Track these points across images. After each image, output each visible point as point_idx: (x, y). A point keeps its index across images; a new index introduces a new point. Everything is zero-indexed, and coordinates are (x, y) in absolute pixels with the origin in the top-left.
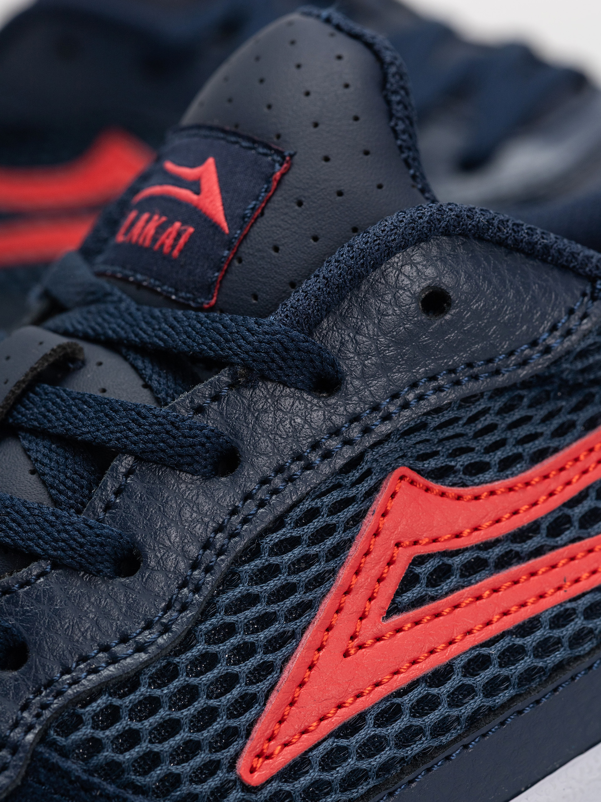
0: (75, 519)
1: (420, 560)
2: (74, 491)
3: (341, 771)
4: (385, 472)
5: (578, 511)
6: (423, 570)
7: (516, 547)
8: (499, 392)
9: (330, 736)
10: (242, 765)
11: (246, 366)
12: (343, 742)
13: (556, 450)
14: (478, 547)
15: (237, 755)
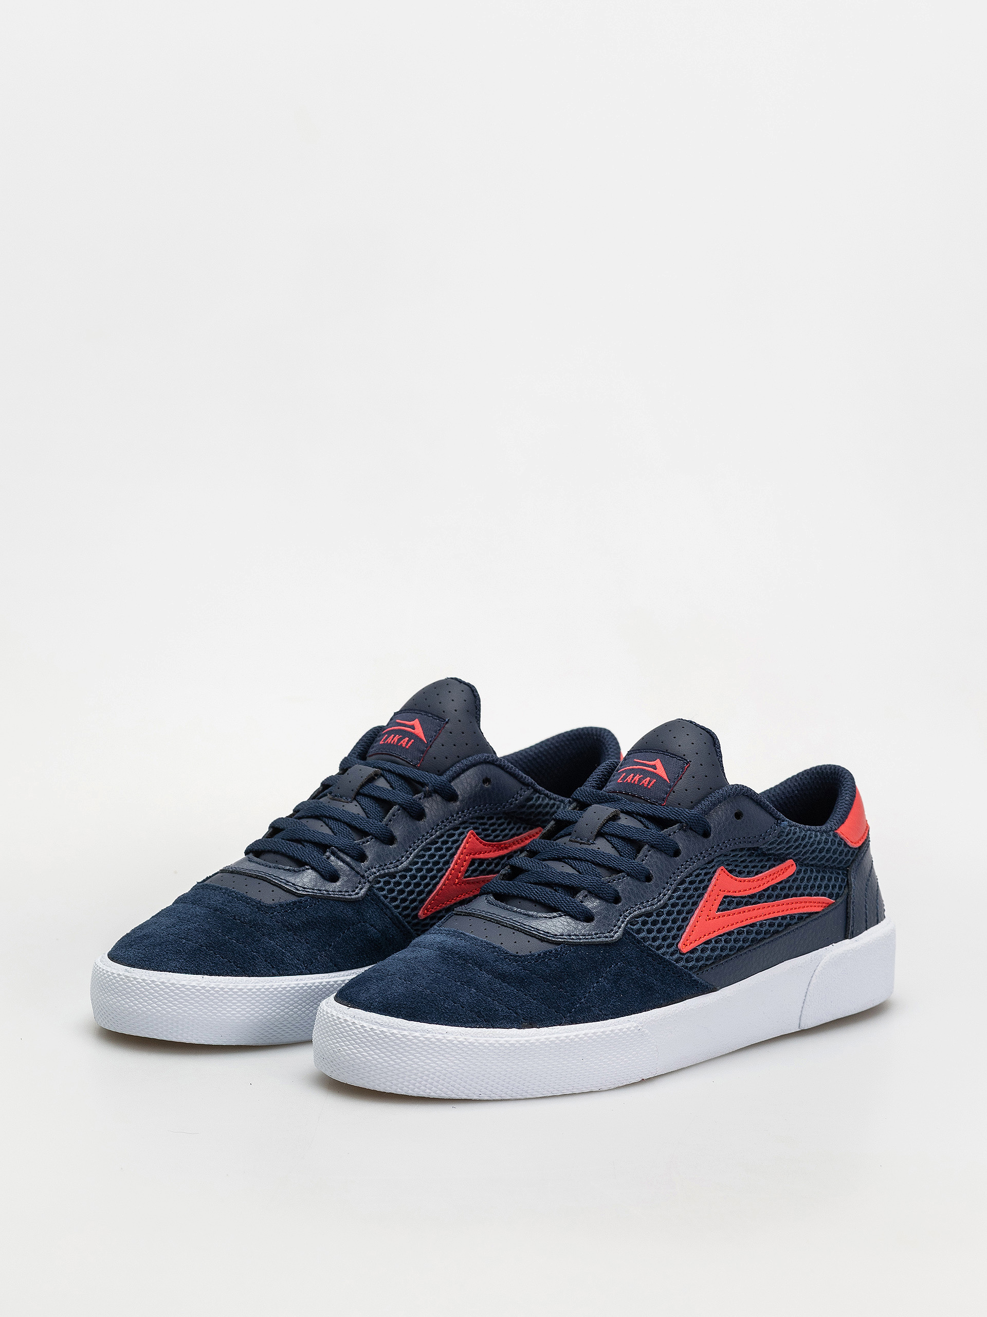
0: (634, 861)
1: (725, 897)
2: (629, 855)
3: (700, 964)
4: (719, 866)
5: (766, 894)
6: (727, 900)
7: (750, 900)
8: (749, 849)
9: (703, 943)
10: (680, 945)
11: (686, 823)
12: (707, 946)
13: (762, 872)
14: (741, 897)
15: (679, 942)
